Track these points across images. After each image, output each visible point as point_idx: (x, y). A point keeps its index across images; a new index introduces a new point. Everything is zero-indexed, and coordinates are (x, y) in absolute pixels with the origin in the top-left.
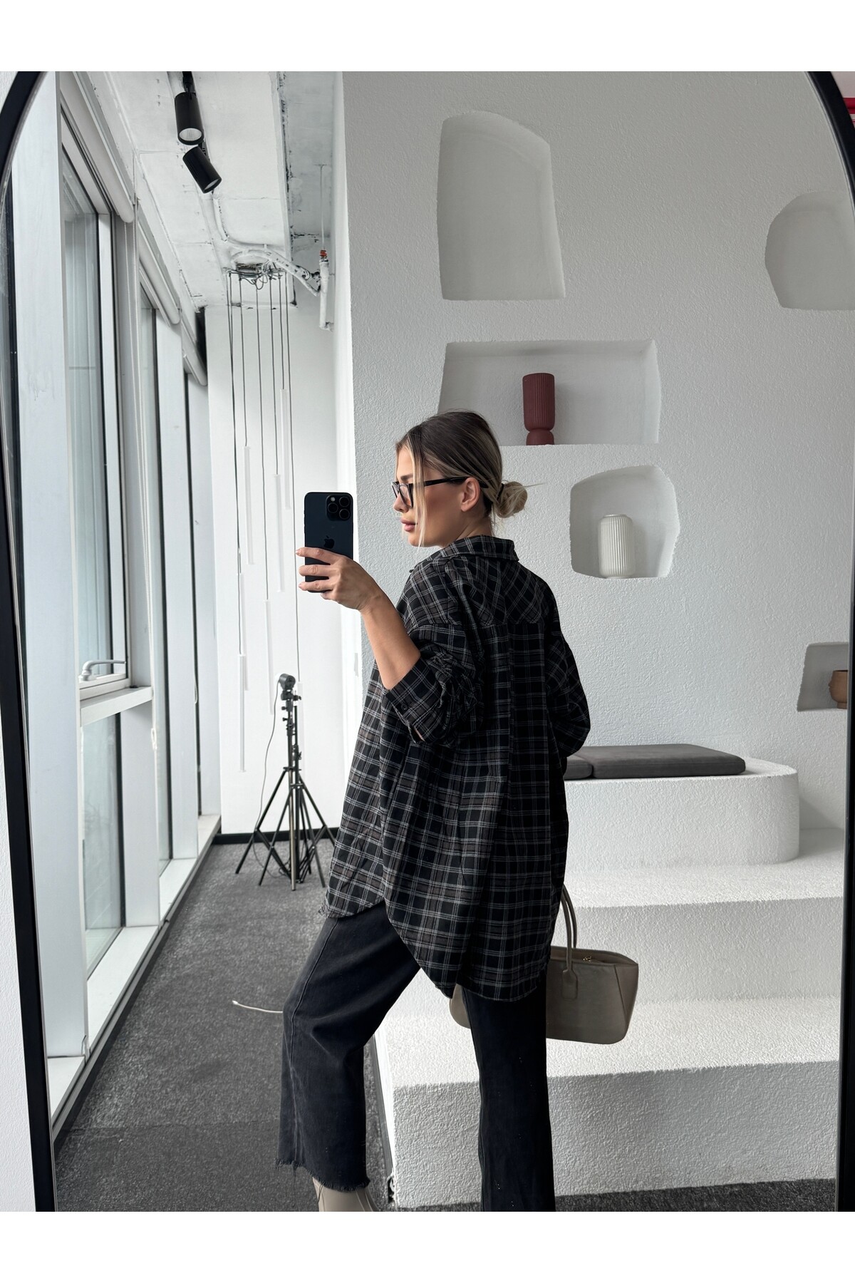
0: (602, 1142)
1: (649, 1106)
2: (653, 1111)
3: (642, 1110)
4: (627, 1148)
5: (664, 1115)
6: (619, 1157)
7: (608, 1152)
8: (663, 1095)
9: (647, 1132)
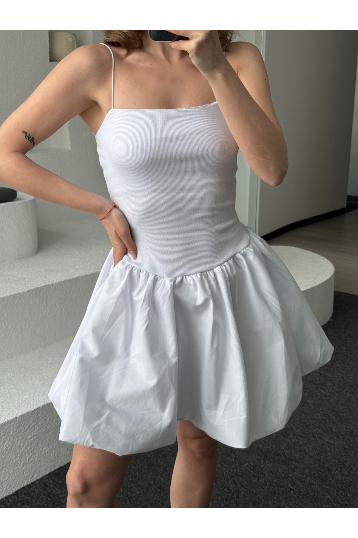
0: (13, 461)
1: (39, 428)
2: (40, 431)
3: (35, 432)
4: (27, 459)
5: (47, 431)
6: (23, 466)
7: (17, 466)
8: (45, 419)
9: (38, 444)
